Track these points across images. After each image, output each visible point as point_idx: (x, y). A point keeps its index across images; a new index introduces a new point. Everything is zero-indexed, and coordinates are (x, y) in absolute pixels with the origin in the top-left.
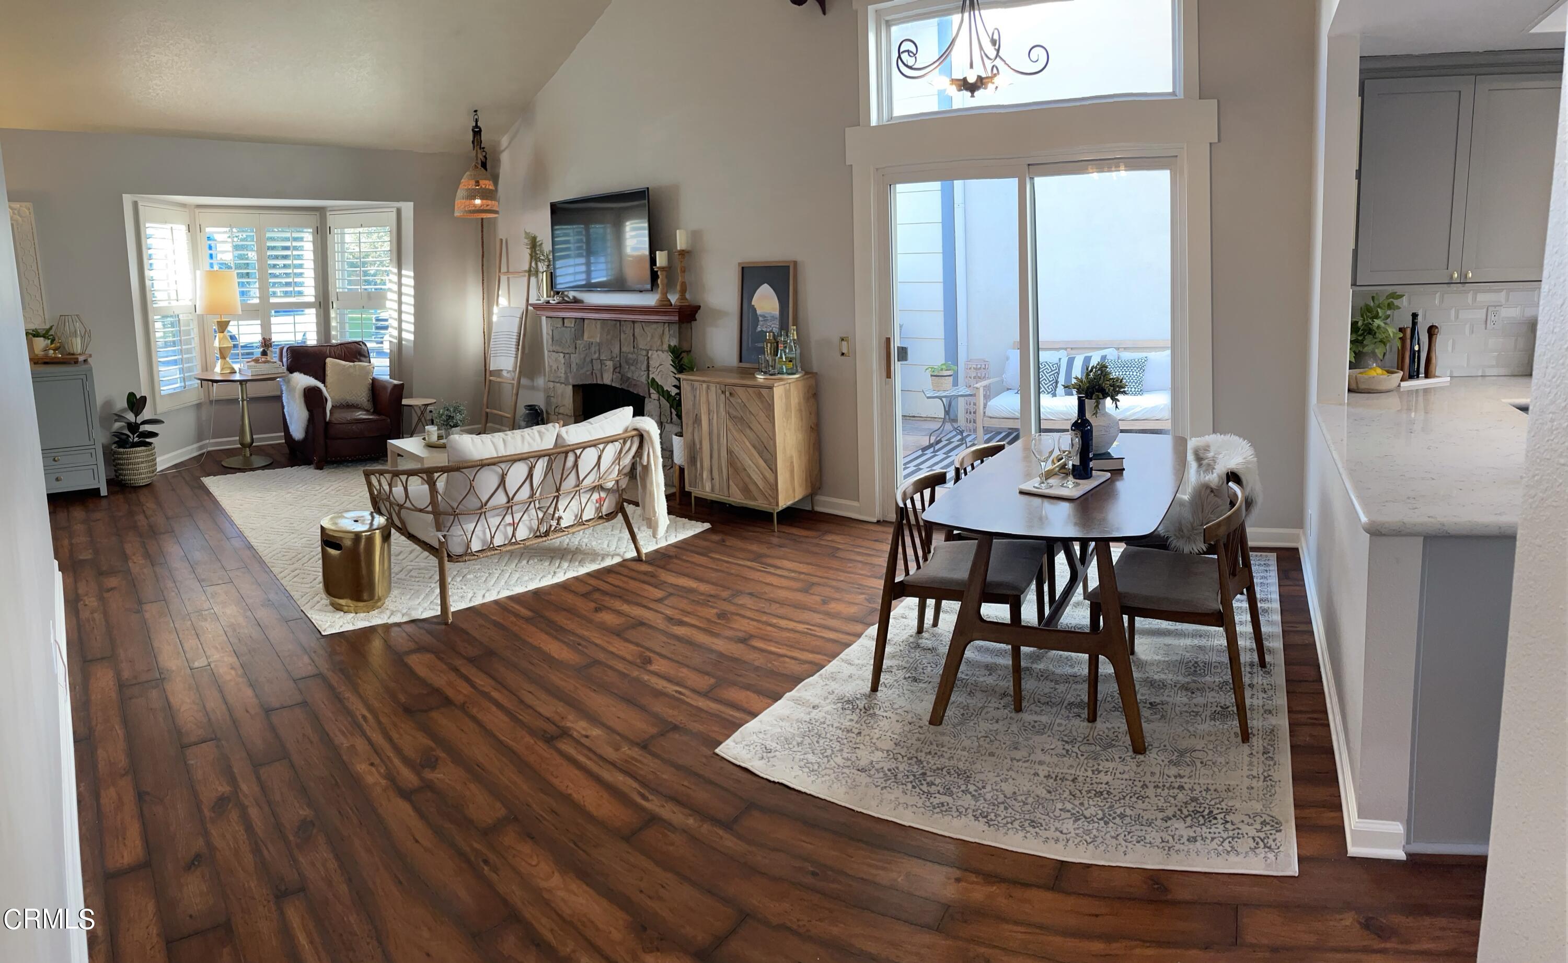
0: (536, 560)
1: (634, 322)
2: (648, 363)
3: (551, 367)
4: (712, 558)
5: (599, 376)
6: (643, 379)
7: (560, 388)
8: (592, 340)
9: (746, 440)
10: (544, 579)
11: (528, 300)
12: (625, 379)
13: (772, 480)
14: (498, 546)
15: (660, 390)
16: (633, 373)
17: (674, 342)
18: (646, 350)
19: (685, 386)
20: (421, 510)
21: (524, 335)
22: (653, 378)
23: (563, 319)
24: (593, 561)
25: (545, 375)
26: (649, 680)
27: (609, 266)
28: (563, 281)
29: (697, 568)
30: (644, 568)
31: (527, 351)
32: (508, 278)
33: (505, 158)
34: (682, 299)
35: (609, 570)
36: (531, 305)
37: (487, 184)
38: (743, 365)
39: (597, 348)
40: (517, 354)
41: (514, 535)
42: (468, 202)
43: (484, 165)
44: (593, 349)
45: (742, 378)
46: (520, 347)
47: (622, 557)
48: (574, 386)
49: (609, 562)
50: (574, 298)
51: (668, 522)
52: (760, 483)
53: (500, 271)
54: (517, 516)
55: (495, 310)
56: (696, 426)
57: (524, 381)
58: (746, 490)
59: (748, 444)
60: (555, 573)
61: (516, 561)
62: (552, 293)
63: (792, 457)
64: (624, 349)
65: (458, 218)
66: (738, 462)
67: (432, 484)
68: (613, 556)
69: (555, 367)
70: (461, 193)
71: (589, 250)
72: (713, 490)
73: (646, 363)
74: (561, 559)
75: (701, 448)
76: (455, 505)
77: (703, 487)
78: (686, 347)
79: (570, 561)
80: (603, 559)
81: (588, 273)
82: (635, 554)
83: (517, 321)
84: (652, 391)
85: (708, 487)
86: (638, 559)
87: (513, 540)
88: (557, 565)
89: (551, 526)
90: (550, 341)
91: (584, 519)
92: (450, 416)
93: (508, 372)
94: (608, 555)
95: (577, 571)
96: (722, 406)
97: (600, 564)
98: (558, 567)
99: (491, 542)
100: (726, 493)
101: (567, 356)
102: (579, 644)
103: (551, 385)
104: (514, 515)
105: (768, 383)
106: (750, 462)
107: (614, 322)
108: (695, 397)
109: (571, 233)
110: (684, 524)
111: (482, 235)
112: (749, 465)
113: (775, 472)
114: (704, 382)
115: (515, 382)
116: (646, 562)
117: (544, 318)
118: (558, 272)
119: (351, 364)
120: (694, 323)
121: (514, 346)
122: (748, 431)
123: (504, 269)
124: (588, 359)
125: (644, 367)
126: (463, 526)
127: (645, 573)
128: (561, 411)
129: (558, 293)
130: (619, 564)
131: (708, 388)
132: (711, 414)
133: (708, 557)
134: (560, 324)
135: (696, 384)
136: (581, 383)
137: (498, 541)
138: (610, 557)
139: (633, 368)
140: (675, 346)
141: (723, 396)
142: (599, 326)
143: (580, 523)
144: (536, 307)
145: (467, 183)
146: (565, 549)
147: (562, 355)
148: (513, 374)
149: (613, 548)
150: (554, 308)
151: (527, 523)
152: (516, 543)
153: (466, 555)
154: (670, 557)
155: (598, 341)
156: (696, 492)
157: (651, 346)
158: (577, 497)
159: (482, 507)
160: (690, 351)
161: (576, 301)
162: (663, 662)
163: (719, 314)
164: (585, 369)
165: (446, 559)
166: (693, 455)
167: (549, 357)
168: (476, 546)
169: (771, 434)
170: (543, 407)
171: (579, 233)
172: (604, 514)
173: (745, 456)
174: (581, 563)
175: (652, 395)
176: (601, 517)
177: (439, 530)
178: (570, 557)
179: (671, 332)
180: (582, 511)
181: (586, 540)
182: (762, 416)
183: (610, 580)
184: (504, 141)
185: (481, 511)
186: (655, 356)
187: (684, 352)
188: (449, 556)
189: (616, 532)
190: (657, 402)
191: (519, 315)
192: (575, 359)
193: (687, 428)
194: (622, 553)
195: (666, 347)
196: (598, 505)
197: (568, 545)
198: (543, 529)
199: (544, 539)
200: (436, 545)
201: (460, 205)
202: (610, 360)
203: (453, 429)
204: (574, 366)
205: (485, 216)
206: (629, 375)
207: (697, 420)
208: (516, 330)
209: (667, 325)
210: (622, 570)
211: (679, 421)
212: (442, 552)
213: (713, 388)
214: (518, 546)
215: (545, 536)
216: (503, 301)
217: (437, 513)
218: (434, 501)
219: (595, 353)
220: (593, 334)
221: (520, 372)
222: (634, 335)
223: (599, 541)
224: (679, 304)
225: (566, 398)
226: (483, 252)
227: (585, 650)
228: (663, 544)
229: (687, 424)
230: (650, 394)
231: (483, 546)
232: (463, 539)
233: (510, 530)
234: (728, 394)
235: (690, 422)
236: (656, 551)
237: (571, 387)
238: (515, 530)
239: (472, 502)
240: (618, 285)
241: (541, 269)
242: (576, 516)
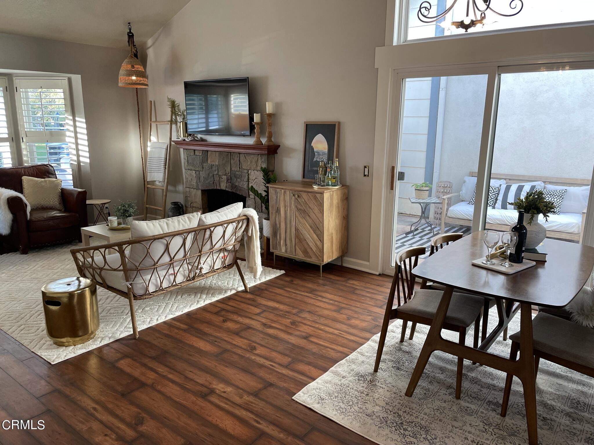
0: (186, 295)
1: (239, 153)
2: (249, 177)
3: (187, 179)
4: (286, 290)
5: (218, 184)
6: (245, 186)
7: (194, 192)
8: (213, 163)
9: (306, 223)
10: (192, 306)
11: (171, 139)
12: (233, 186)
13: (320, 247)
14: (165, 288)
15: (256, 193)
16: (239, 183)
17: (264, 166)
18: (247, 169)
19: (271, 191)
20: (115, 270)
21: (169, 159)
22: (252, 186)
23: (195, 150)
24: (220, 293)
25: (183, 184)
26: (255, 359)
27: (220, 120)
28: (192, 128)
29: (278, 296)
30: (249, 296)
31: (171, 169)
32: (157, 125)
33: (151, 53)
34: (269, 141)
35: (229, 298)
36: (173, 141)
37: (140, 68)
38: (305, 180)
39: (217, 168)
40: (165, 171)
41: (174, 280)
42: (127, 78)
43: (136, 56)
44: (214, 169)
45: (304, 187)
46: (167, 167)
47: (236, 290)
48: (202, 190)
49: (229, 293)
50: (201, 138)
51: (262, 269)
52: (314, 249)
53: (151, 120)
54: (176, 269)
55: (149, 144)
56: (277, 214)
57: (170, 188)
58: (305, 252)
59: (307, 225)
60: (198, 301)
61: (175, 297)
62: (186, 135)
63: (332, 234)
64: (233, 169)
65: (121, 87)
66: (301, 236)
67: (122, 252)
68: (231, 290)
69: (189, 179)
70: (122, 72)
71: (207, 110)
72: (286, 251)
73: (247, 177)
74: (201, 293)
75: (280, 227)
76: (137, 264)
77: (281, 249)
78: (271, 168)
79: (207, 294)
80: (226, 292)
81: (207, 123)
82: (243, 288)
83: (164, 152)
84: (251, 193)
85: (283, 250)
86: (245, 291)
87: (174, 284)
88: (199, 297)
89: (196, 273)
90: (186, 163)
91: (215, 269)
92: (126, 210)
93: (160, 182)
94: (228, 289)
95: (211, 300)
96: (293, 203)
97: (224, 295)
98: (200, 298)
99: (161, 286)
100: (294, 253)
101: (197, 172)
102: (216, 341)
103: (188, 189)
104: (175, 268)
105: (320, 190)
106: (309, 236)
107: (227, 153)
108: (277, 197)
109: (197, 100)
110: (269, 271)
111: (137, 98)
112: (308, 237)
113: (322, 241)
114: (282, 189)
115: (165, 188)
116: (249, 293)
117: (182, 150)
118: (189, 122)
119: (43, 180)
120: (275, 155)
121: (163, 166)
122: (308, 218)
123: (153, 119)
124: (211, 175)
125: (246, 179)
126: (143, 277)
127: (249, 299)
128: (195, 205)
129: (190, 135)
130: (234, 295)
131: (285, 192)
132: (287, 208)
133: (285, 290)
134: (192, 154)
135: (278, 190)
136: (206, 189)
137: (165, 285)
138: (229, 290)
139: (239, 180)
140: (265, 168)
141: (294, 197)
142: (217, 155)
143: (213, 271)
144: (177, 143)
145: (125, 66)
146: (203, 287)
147: (194, 172)
148: (163, 183)
149: (231, 285)
150: (188, 144)
151: (182, 272)
152: (176, 285)
153: (146, 295)
154: (262, 290)
155: (217, 164)
156: (276, 252)
157: (250, 168)
158: (211, 256)
159: (155, 265)
160: (274, 171)
161: (202, 140)
162: (262, 348)
163: (290, 151)
164: (209, 180)
165: (133, 298)
166: (275, 231)
167: (186, 173)
168: (151, 289)
169: (321, 220)
170: (183, 203)
171: (200, 100)
172: (226, 265)
173: (306, 232)
174: (213, 295)
175: (250, 196)
176: (225, 267)
177: (127, 281)
178: (206, 292)
179: (263, 160)
180: (214, 263)
181: (214, 282)
182: (316, 210)
183: (230, 304)
184: (150, 42)
185: (154, 267)
186: (253, 173)
187: (270, 171)
188: (134, 296)
189: (232, 276)
190: (254, 200)
191: (165, 147)
192: (203, 174)
193: (272, 215)
194: (236, 288)
195: (259, 168)
196: (223, 260)
197: (204, 285)
198: (192, 275)
199: (192, 281)
200: (126, 290)
201: (122, 80)
202: (225, 175)
203: (128, 218)
204: (202, 179)
205: (139, 87)
206: (237, 184)
207: (278, 211)
208: (163, 156)
209: (260, 156)
210: (236, 297)
211: (266, 211)
212: (130, 294)
213: (288, 192)
214: (177, 287)
215: (193, 280)
216: (153, 139)
217: (126, 270)
218: (123, 263)
219: (215, 171)
220: (214, 160)
221: (167, 182)
222: (239, 161)
223: (222, 282)
224: (267, 144)
225: (197, 197)
226: (138, 109)
227: (219, 344)
228: (258, 282)
229: (272, 213)
230: (249, 195)
231: (156, 289)
232: (143, 285)
233: (172, 278)
234: (296, 196)
235: (274, 212)
236: (255, 286)
237: (200, 191)
238: (175, 277)
239: (148, 262)
240: (226, 131)
241: (179, 120)
242: (210, 267)
